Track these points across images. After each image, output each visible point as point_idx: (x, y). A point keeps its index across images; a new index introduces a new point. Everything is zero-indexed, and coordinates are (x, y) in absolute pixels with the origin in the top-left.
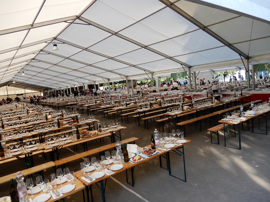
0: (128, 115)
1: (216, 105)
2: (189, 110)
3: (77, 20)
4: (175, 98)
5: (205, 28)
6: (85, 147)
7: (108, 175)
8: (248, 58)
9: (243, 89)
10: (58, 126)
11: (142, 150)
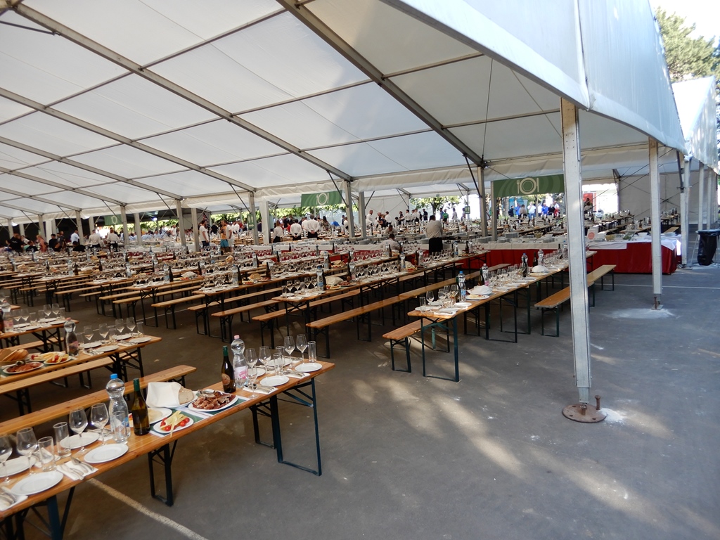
0: (173, 306)
1: (407, 275)
2: (340, 287)
3: (11, 12)
4: (309, 258)
5: (383, 79)
7: (75, 478)
8: (482, 164)
9: (471, 237)
11: (193, 398)
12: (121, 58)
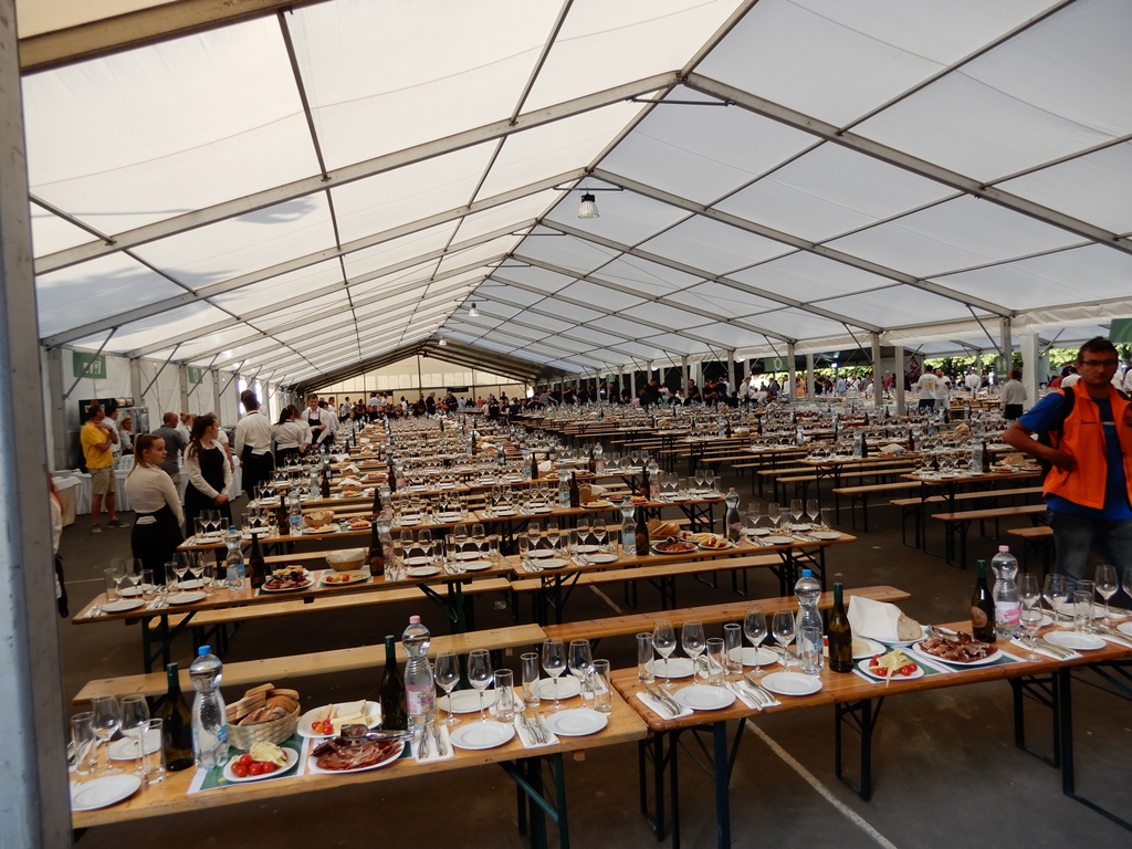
0: (867, 493)
3: (681, 87)
6: (667, 593)
7: (751, 705)
10: (571, 499)
11: (921, 635)
12: (812, 122)
